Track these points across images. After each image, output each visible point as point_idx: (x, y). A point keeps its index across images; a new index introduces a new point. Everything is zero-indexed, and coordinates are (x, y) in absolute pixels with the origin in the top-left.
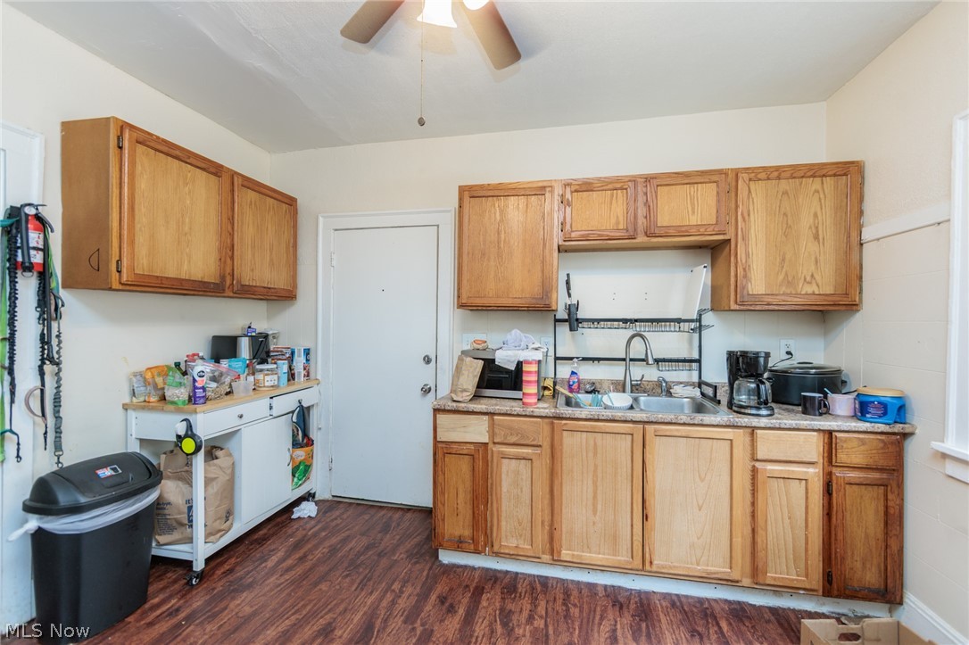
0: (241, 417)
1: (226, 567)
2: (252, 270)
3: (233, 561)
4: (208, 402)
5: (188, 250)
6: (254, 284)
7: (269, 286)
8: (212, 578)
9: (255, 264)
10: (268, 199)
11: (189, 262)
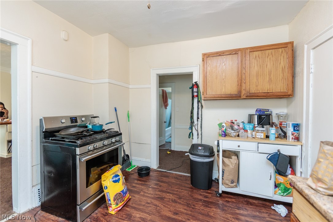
0: (239, 146)
1: (230, 200)
2: (257, 86)
3: (233, 200)
4: (226, 137)
5: (224, 84)
6: (258, 92)
7: (269, 91)
8: (222, 199)
9: (258, 83)
10: (267, 51)
11: (225, 88)
